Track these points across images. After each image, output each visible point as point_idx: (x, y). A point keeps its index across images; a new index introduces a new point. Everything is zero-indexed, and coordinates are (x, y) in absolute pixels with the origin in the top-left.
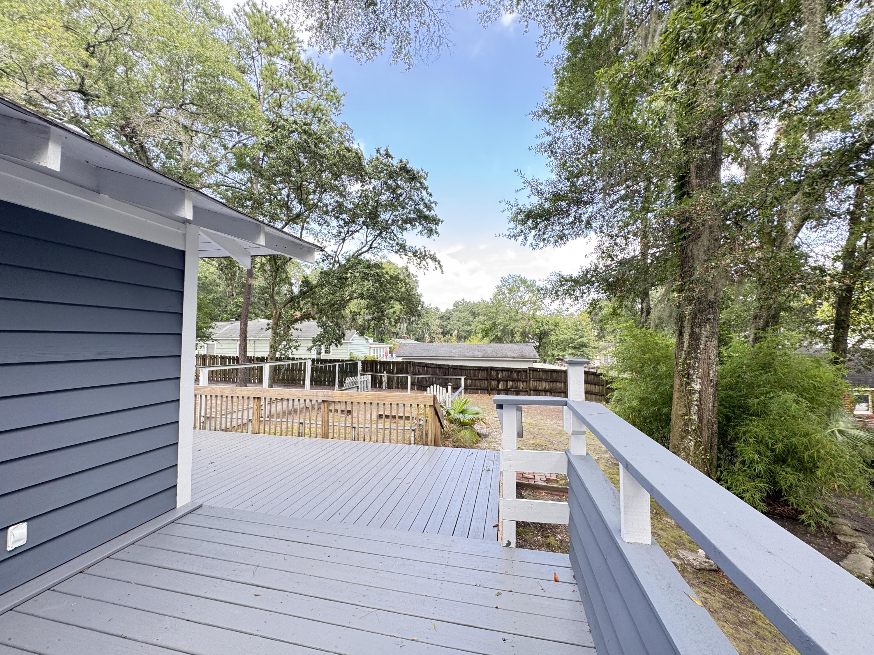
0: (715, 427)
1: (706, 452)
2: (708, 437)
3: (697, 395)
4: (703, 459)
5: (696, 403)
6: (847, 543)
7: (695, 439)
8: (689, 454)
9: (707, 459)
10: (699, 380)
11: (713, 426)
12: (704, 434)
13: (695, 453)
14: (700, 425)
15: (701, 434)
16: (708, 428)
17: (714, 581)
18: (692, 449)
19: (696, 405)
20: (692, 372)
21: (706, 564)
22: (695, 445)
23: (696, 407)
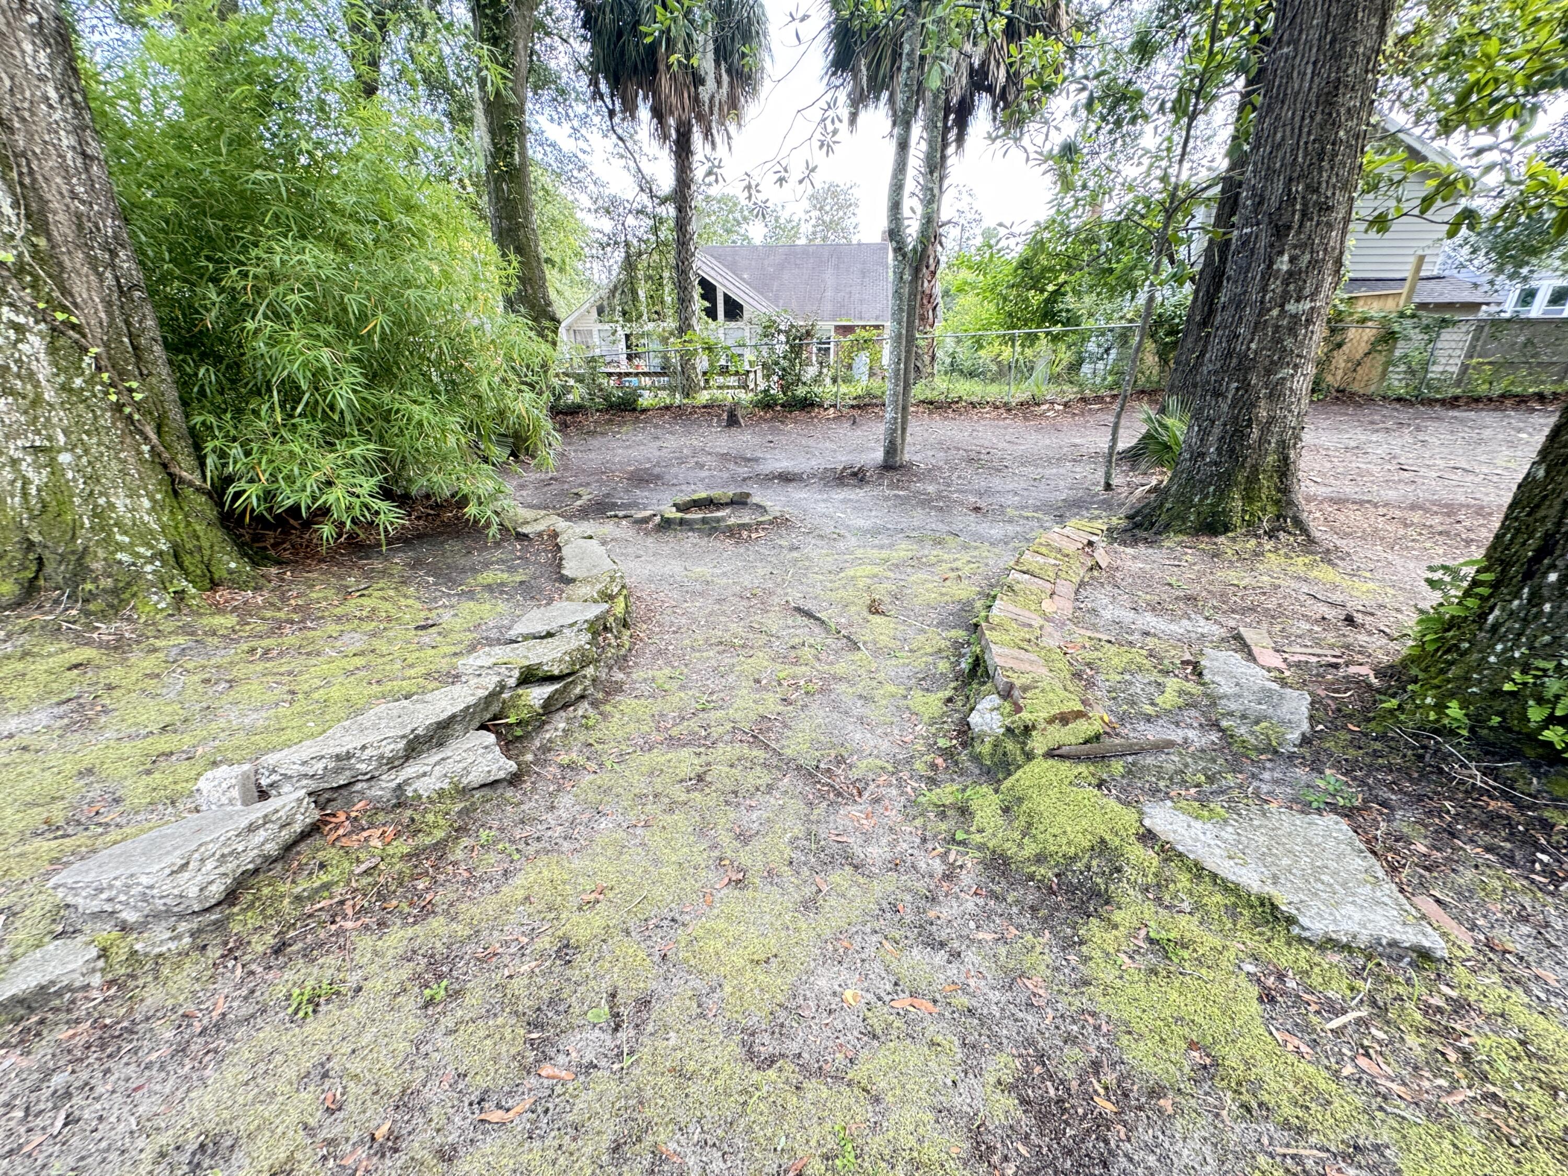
0: (125, 261)
1: (122, 375)
2: (108, 304)
4: (118, 408)
6: (540, 534)
7: (40, 316)
8: (37, 401)
9: (138, 406)
11: (113, 254)
12: (79, 289)
13: (65, 388)
14: (42, 242)
15: (66, 292)
16: (93, 262)
17: (326, 886)
18: (43, 369)
21: (262, 835)
22: (52, 350)
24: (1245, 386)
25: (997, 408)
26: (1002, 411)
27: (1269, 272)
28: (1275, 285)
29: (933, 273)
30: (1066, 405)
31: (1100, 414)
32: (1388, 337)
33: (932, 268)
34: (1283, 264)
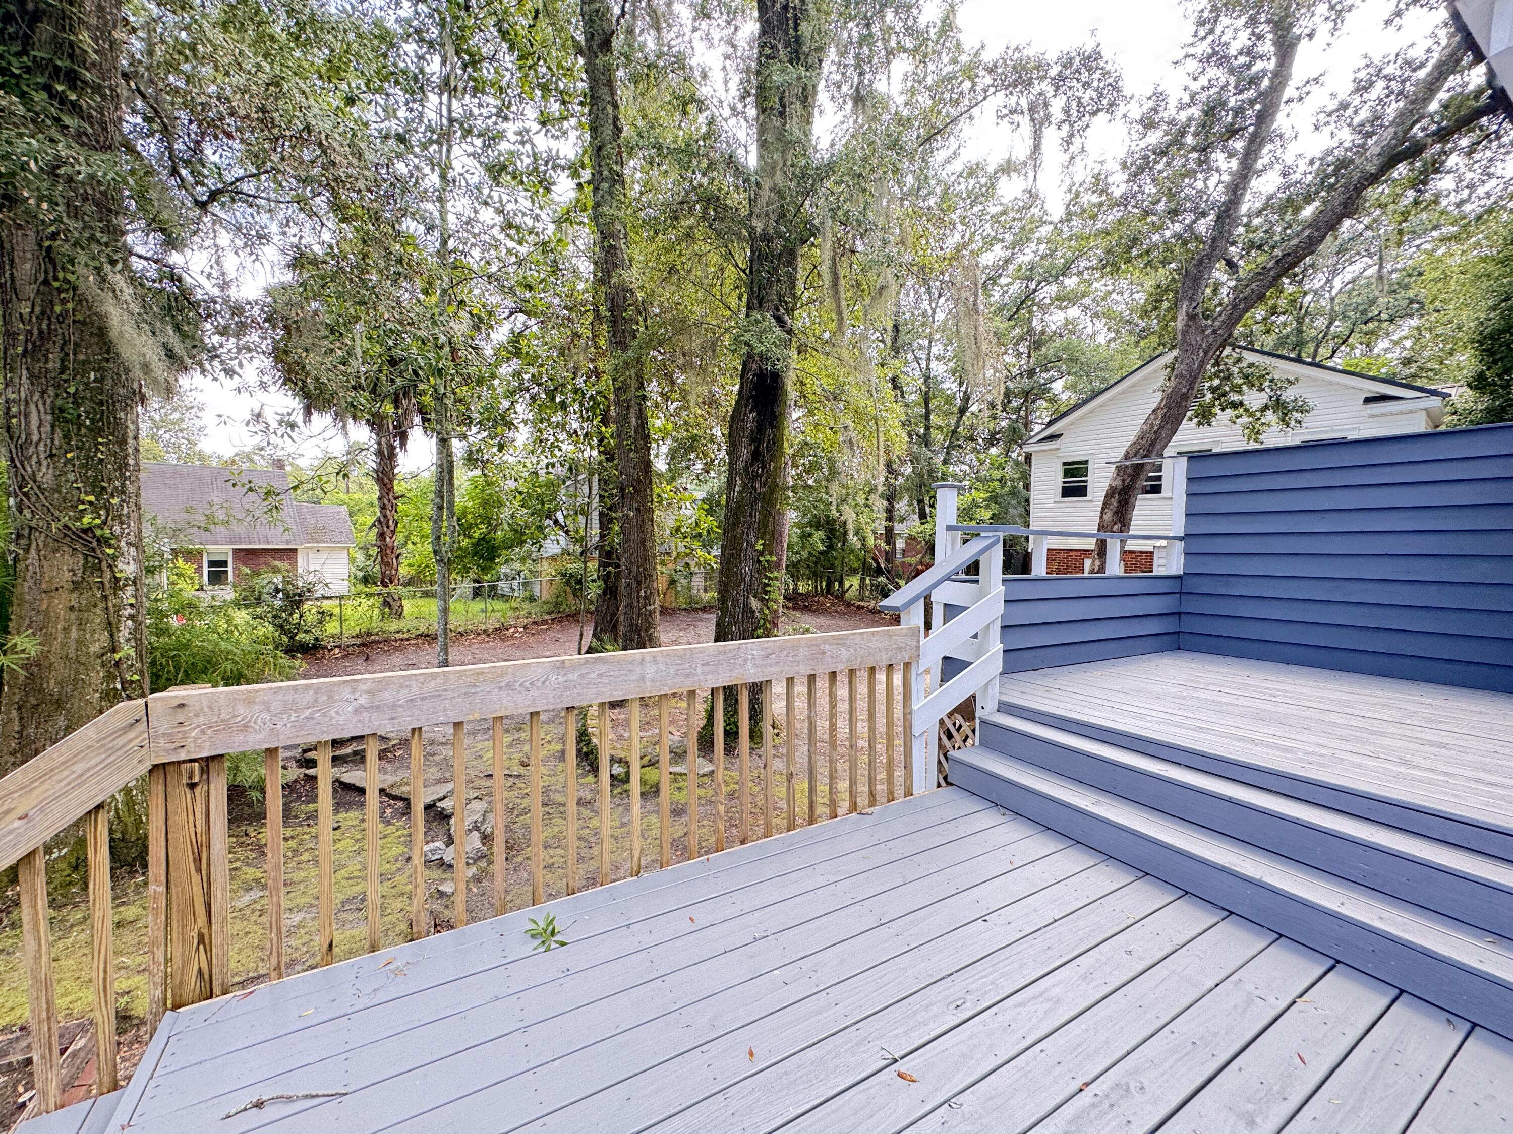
3: (130, 590)
5: (129, 611)
10: (132, 549)
19: (131, 617)
20: (117, 529)
23: (129, 623)
24: (640, 636)
25: (479, 634)
26: (483, 636)
27: (639, 597)
28: (641, 601)
29: (393, 532)
30: (525, 627)
31: (548, 632)
32: (673, 582)
33: (392, 528)
34: (642, 593)
